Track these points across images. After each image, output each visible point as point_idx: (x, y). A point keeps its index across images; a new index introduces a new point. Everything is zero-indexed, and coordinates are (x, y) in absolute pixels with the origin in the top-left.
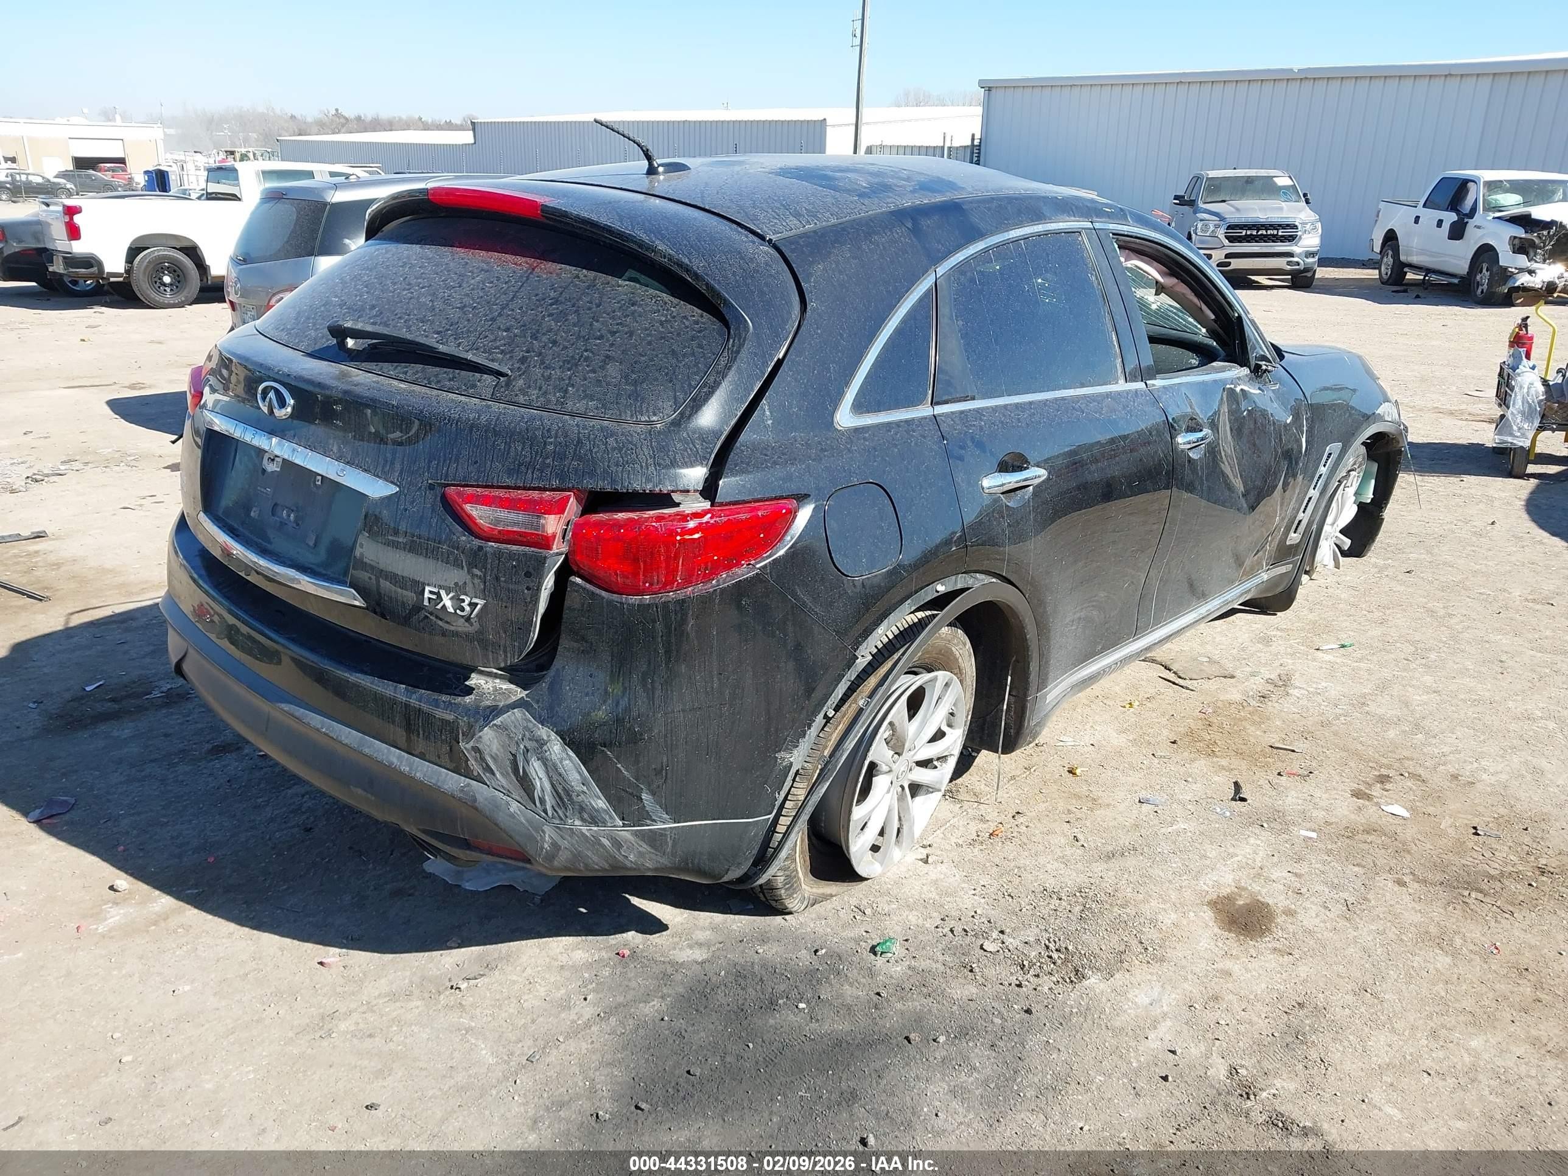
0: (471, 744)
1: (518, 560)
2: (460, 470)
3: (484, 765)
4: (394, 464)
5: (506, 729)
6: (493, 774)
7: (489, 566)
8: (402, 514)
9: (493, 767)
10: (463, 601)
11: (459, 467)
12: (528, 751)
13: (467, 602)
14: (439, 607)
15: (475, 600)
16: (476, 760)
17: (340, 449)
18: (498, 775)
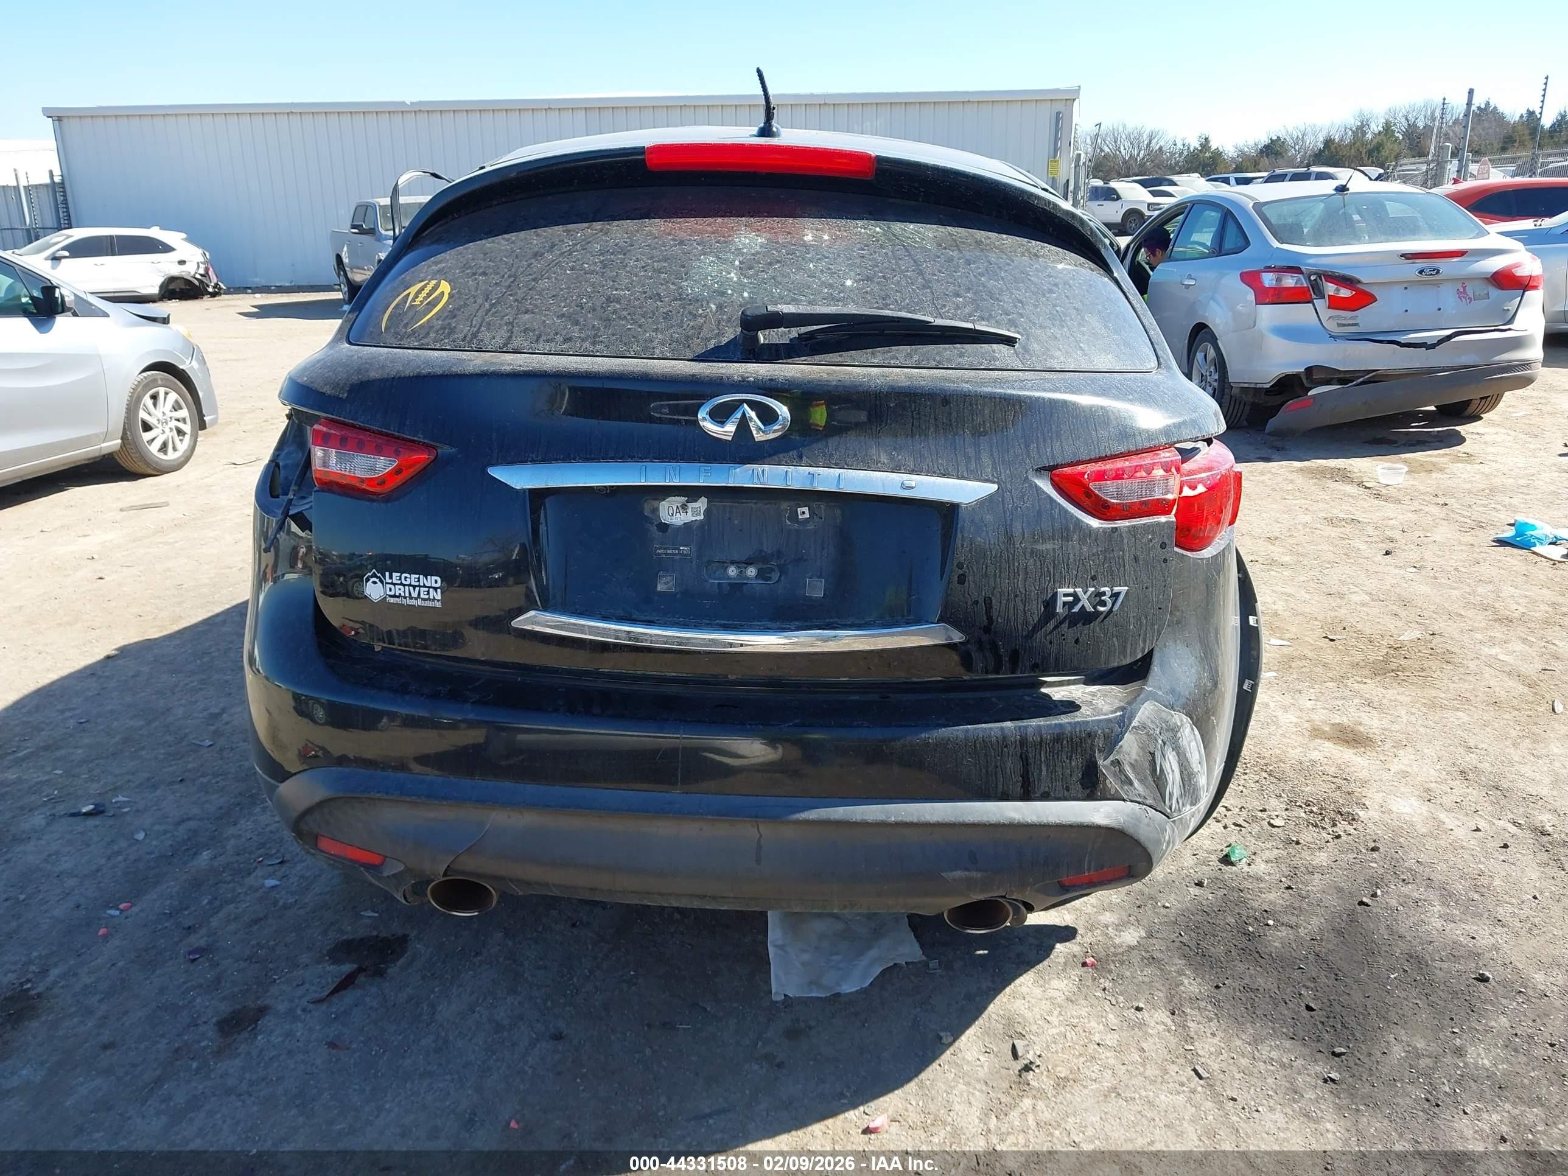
0: (1111, 758)
1: (1153, 533)
2: (1067, 448)
3: (1123, 778)
4: (980, 459)
5: (1145, 728)
6: (1131, 783)
7: (1126, 547)
8: (1012, 514)
9: (1132, 776)
10: (1104, 594)
11: (1064, 444)
12: (1165, 744)
13: (1109, 594)
14: (1076, 609)
15: (1116, 589)
16: (1115, 775)
17: (892, 459)
18: (1136, 783)
